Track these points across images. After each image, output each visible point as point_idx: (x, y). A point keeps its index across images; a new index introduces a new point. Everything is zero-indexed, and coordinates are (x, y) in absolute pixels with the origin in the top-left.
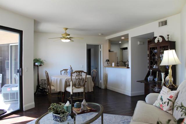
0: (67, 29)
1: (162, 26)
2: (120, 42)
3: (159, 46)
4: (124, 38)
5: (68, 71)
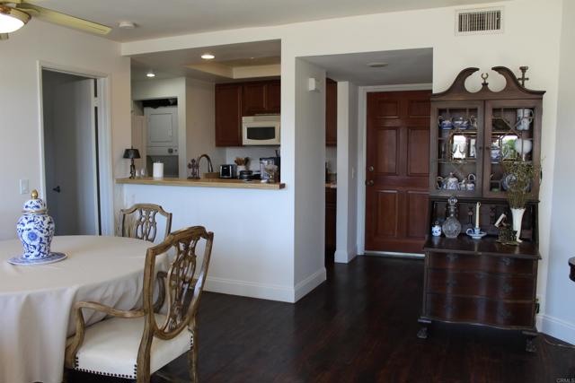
1: (472, 29)
2: (151, 75)
3: (489, 106)
4: (212, 57)
5: (27, 226)
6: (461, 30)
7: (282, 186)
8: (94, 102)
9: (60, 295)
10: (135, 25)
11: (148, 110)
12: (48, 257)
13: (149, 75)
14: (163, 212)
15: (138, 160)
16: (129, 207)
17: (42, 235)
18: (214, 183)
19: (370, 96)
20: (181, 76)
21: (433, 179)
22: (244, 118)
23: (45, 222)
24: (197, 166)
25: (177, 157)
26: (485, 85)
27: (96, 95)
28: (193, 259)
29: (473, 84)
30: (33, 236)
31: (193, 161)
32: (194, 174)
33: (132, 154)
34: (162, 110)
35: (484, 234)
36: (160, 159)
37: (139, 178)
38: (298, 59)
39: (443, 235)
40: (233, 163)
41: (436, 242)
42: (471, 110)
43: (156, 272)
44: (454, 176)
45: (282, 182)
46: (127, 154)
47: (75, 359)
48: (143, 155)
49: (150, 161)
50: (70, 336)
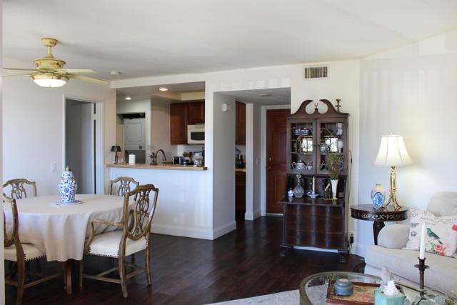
0: (55, 42)
1: (313, 77)
2: (128, 98)
3: (319, 122)
4: (166, 90)
5: (64, 185)
6: (306, 77)
7: (205, 169)
8: (93, 117)
9: (83, 215)
10: (120, 73)
11: (126, 121)
12: (74, 202)
13: (127, 99)
14: (134, 182)
15: (120, 152)
16: (114, 179)
17: (71, 190)
18: (166, 167)
19: (269, 112)
20: (148, 99)
21: (289, 164)
22: (189, 126)
23: (73, 183)
24: (156, 157)
25: (144, 151)
26: (316, 109)
27: (95, 113)
28: (148, 200)
29: (310, 109)
30: (67, 190)
31: (153, 154)
32: (154, 161)
33: (116, 149)
34: (135, 120)
35: (317, 195)
36: (133, 152)
37: (120, 164)
38: (215, 93)
39: (294, 196)
40: (182, 156)
41: (290, 200)
42: (309, 124)
43: (129, 210)
44: (303, 162)
45: (206, 166)
46: (113, 149)
47: (89, 248)
48: (123, 150)
49: (127, 154)
50: (87, 238)
